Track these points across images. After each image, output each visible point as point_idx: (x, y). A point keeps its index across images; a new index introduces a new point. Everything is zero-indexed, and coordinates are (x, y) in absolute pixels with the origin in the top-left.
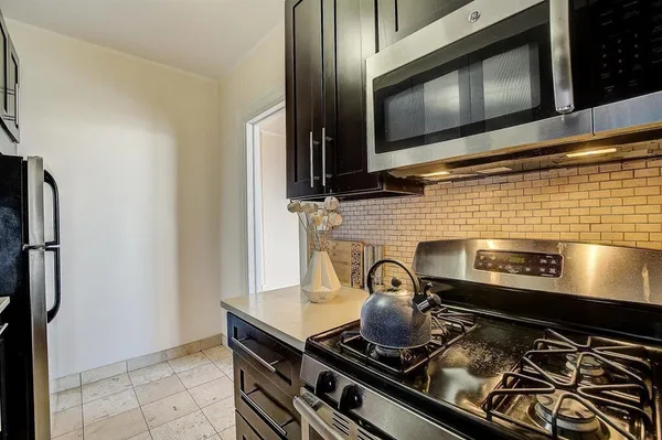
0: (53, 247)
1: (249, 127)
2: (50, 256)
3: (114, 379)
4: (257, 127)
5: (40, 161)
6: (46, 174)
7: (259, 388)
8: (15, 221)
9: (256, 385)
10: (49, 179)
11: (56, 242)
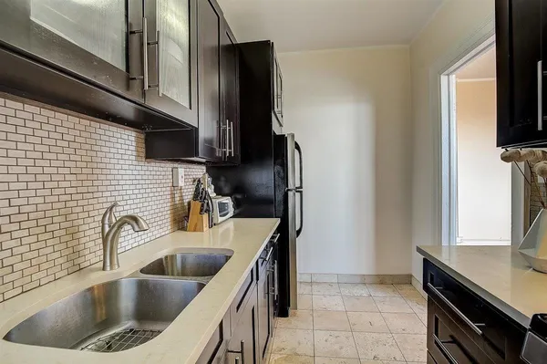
0: (299, 190)
1: (444, 79)
2: (298, 195)
3: (331, 284)
4: (453, 77)
5: (293, 136)
6: (296, 144)
7: (454, 341)
8: (282, 174)
9: (452, 337)
10: (297, 147)
11: (301, 187)
